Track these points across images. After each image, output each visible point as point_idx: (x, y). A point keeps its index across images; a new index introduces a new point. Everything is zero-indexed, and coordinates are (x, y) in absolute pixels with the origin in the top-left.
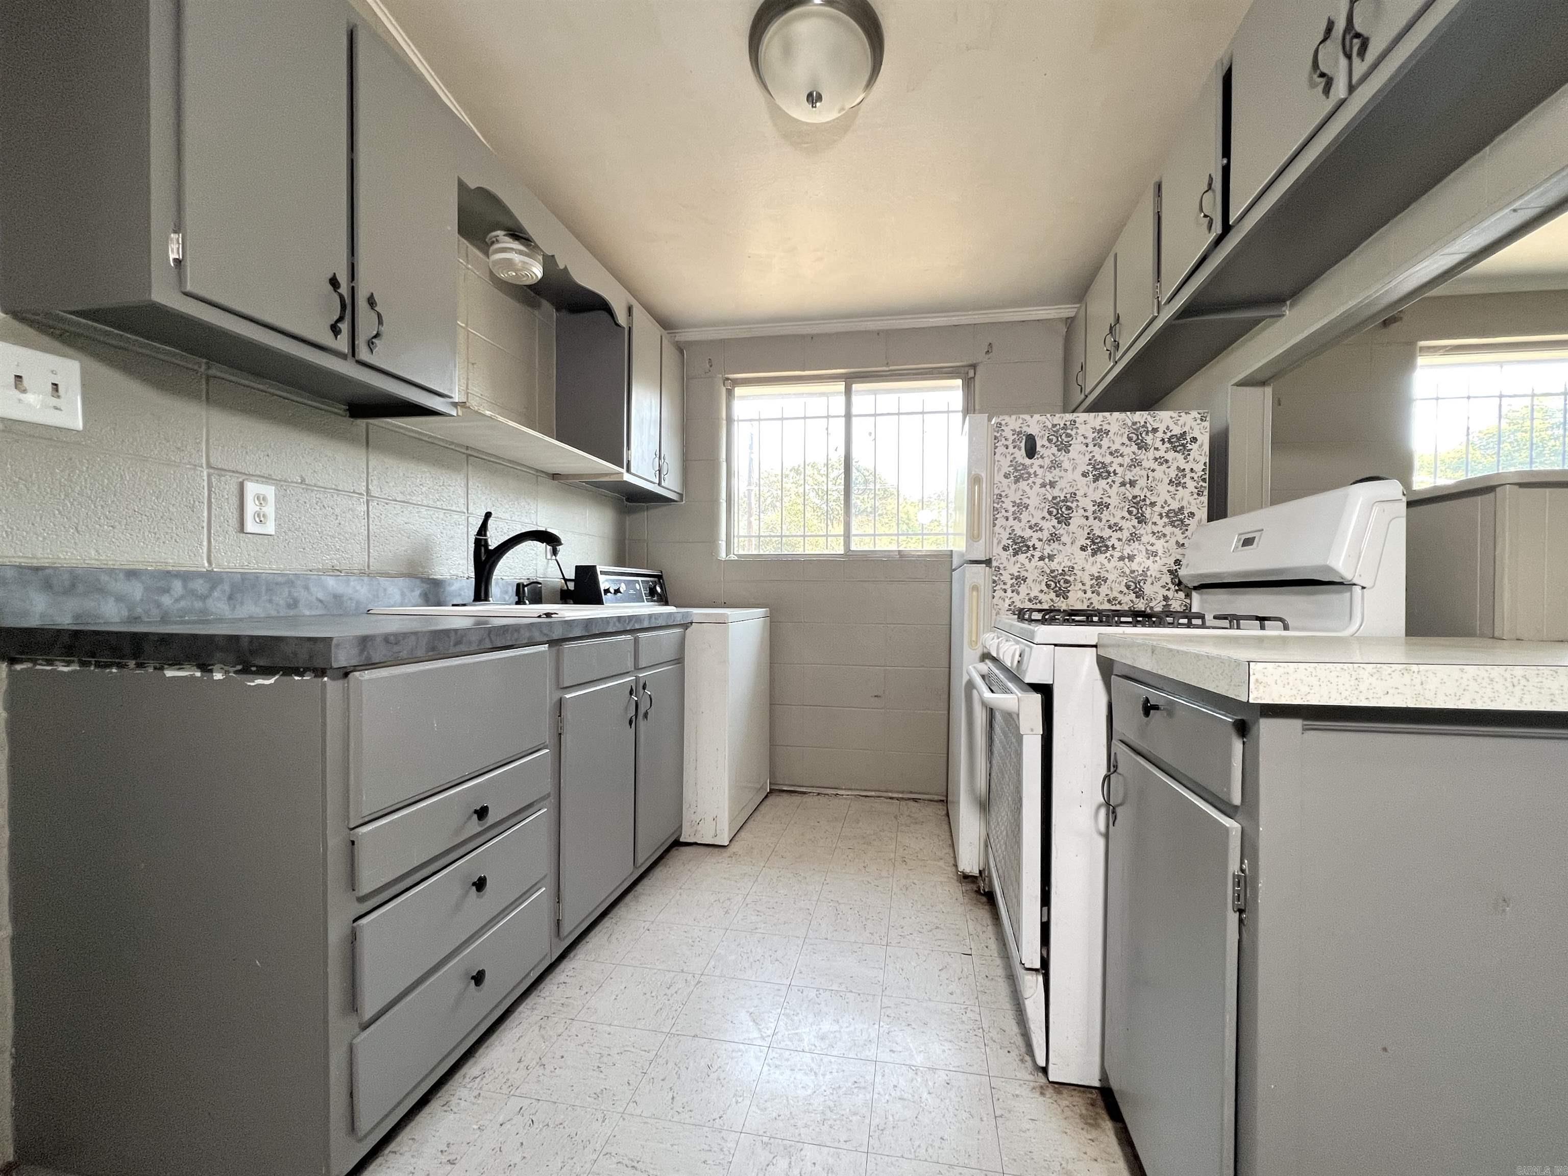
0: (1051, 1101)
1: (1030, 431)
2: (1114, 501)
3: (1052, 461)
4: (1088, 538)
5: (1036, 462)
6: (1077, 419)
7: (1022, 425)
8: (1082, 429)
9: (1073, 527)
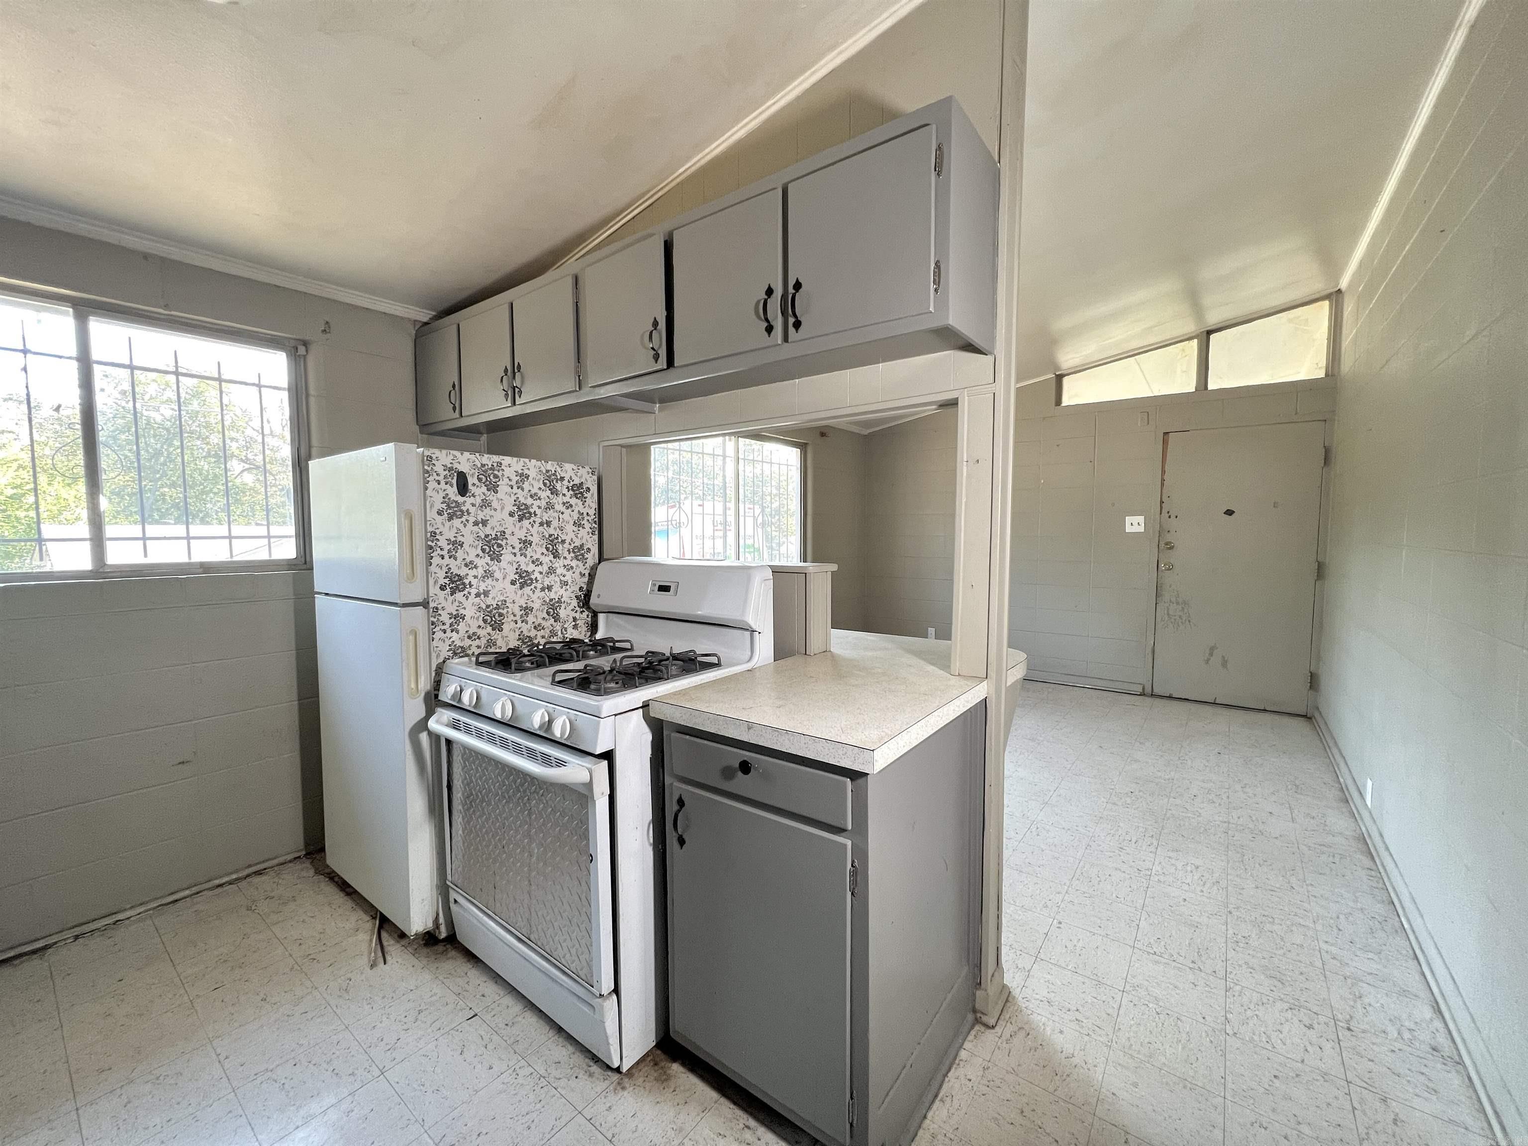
0: (632, 1088)
1: (461, 468)
2: (535, 539)
3: (482, 500)
4: (517, 573)
5: (469, 500)
6: (502, 462)
7: (453, 462)
8: (508, 472)
9: (503, 564)
